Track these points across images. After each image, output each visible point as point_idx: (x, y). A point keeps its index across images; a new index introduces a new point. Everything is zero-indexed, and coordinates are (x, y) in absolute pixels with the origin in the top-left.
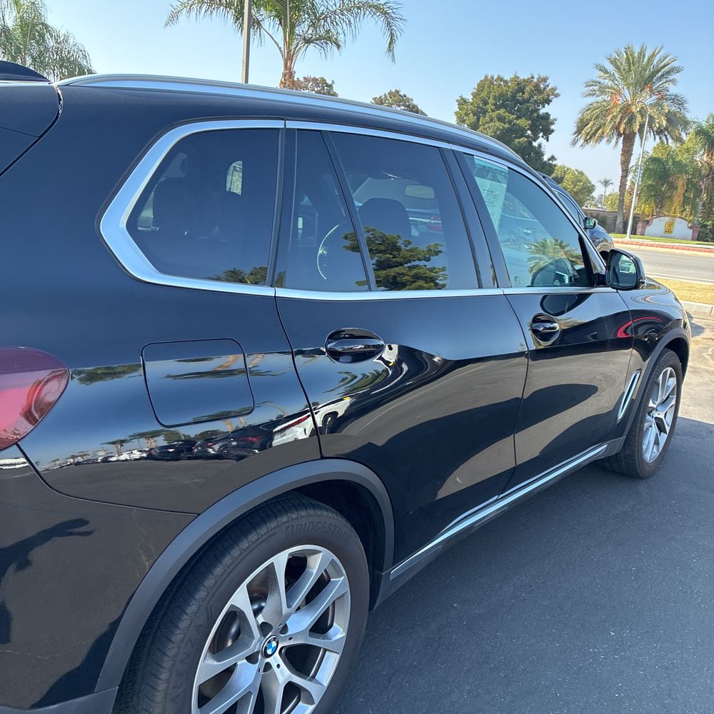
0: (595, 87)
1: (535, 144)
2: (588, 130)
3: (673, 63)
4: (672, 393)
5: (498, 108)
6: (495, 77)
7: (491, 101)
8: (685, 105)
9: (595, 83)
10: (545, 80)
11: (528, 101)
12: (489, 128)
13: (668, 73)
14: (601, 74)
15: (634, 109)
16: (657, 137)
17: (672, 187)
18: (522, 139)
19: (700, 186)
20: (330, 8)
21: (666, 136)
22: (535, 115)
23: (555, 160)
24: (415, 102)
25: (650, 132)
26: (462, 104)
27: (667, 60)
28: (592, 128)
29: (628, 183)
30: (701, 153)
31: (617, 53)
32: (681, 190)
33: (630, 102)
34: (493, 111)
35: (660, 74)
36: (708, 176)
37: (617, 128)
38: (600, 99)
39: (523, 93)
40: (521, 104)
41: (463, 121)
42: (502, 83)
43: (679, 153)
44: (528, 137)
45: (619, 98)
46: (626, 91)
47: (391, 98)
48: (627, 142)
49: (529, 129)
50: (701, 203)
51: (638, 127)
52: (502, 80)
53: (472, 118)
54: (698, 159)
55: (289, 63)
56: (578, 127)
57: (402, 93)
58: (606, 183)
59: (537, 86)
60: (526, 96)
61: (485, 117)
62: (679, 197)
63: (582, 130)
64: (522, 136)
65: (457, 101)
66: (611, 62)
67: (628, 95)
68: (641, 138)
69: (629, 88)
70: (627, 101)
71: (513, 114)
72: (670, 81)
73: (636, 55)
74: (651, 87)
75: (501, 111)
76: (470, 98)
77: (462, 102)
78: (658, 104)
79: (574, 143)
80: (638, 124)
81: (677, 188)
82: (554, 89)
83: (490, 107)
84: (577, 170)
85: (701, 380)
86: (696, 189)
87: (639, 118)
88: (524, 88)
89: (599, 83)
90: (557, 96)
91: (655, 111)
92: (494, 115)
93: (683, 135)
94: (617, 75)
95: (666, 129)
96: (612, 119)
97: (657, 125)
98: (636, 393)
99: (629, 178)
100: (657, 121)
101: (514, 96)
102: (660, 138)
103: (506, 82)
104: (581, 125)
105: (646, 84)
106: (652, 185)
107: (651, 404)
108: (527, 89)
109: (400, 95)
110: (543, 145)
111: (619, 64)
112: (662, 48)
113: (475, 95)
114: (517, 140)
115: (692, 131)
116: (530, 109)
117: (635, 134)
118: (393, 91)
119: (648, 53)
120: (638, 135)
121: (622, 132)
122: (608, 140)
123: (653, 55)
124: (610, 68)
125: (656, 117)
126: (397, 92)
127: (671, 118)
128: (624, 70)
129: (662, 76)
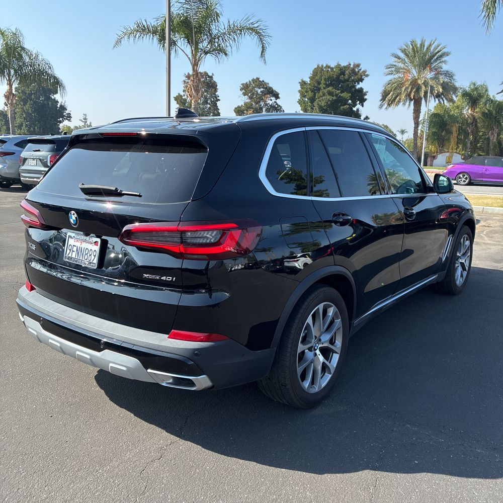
0: (392, 69)
1: (355, 109)
2: (390, 97)
3: (443, 50)
4: (468, 249)
5: (328, 86)
6: (325, 66)
7: (323, 82)
8: (454, 77)
9: (392, 66)
10: (358, 66)
11: (347, 80)
12: (323, 100)
13: (441, 56)
14: (396, 59)
15: (419, 82)
16: (437, 100)
17: (449, 132)
18: (345, 106)
19: (468, 130)
20: (222, 31)
21: (442, 98)
22: (353, 89)
23: (369, 119)
24: (270, 85)
25: (431, 96)
26: (303, 85)
27: (439, 48)
28: (392, 96)
29: (419, 132)
30: (467, 108)
31: (406, 45)
32: (455, 134)
33: (417, 78)
34: (324, 88)
35: (435, 58)
36: (472, 124)
37: (409, 95)
38: (396, 76)
39: (344, 75)
40: (343, 82)
41: (305, 96)
42: (329, 70)
43: (452, 110)
44: (349, 104)
45: (409, 75)
46: (414, 70)
47: (254, 83)
48: (416, 104)
49: (349, 99)
50: (469, 142)
51: (423, 94)
52: (329, 67)
53: (310, 94)
54: (465, 113)
55: (195, 67)
56: (383, 96)
57: (261, 80)
58: (403, 132)
59: (353, 70)
60: (346, 77)
61: (319, 93)
62: (454, 139)
63: (386, 98)
64: (346, 104)
65: (300, 83)
66: (402, 51)
67: (415, 72)
68: (426, 101)
69: (415, 68)
70: (415, 77)
71: (338, 90)
72: (442, 62)
73: (419, 46)
74: (430, 67)
75: (330, 88)
76: (308, 80)
77: (303, 83)
78: (436, 78)
79: (381, 106)
80: (423, 92)
81: (452, 133)
82: (365, 72)
83: (322, 86)
84: (383, 125)
85: (481, 248)
86: (465, 132)
87: (423, 88)
88: (345, 72)
89: (395, 66)
90: (367, 76)
91: (434, 82)
92: (325, 91)
93: (454, 97)
94: (406, 60)
95: (442, 94)
96: (405, 90)
97: (436, 92)
98: (451, 247)
99: (420, 128)
100: (436, 89)
101: (338, 77)
102: (439, 100)
103: (332, 69)
104: (385, 95)
105: (426, 65)
106: (435, 132)
107: (458, 254)
108: (347, 72)
109: (260, 81)
110: (360, 110)
111: (407, 52)
112: (435, 40)
113: (311, 78)
114: (342, 107)
115: (459, 94)
116: (350, 86)
117: (421, 99)
118: (255, 78)
119: (426, 45)
120: (423, 99)
121: (412, 98)
122: (403, 104)
123: (430, 45)
124: (402, 55)
125: (435, 86)
126: (258, 79)
127: (445, 86)
128: (411, 56)
129: (437, 58)
